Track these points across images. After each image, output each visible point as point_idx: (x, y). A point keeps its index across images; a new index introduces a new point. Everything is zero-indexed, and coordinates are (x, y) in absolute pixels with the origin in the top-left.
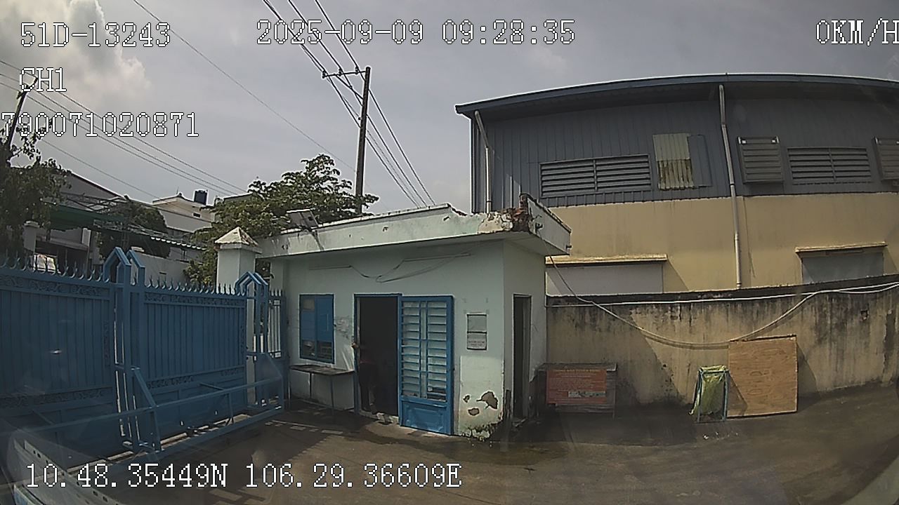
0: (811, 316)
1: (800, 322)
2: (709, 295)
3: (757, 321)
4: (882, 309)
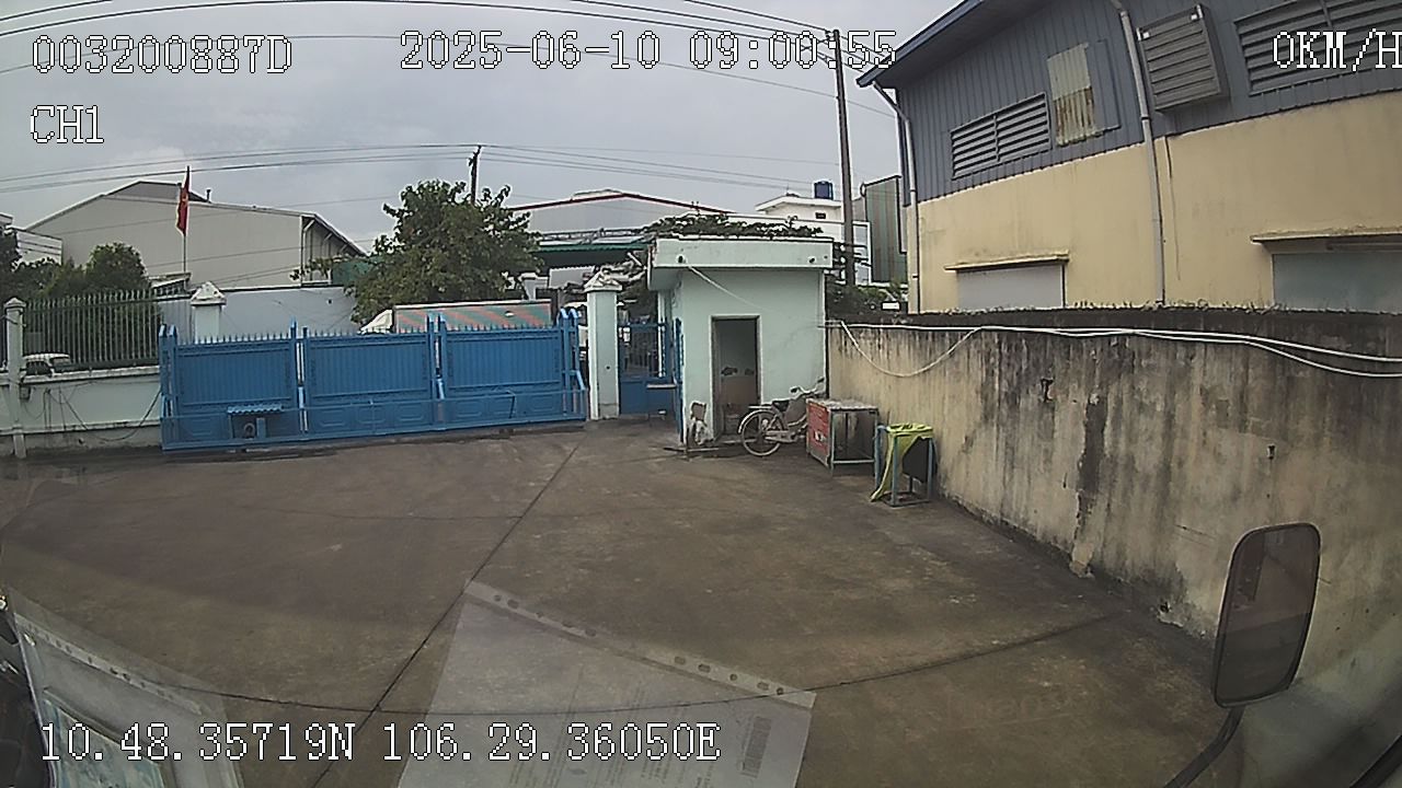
0: (977, 370)
3: (930, 363)
4: (1079, 386)
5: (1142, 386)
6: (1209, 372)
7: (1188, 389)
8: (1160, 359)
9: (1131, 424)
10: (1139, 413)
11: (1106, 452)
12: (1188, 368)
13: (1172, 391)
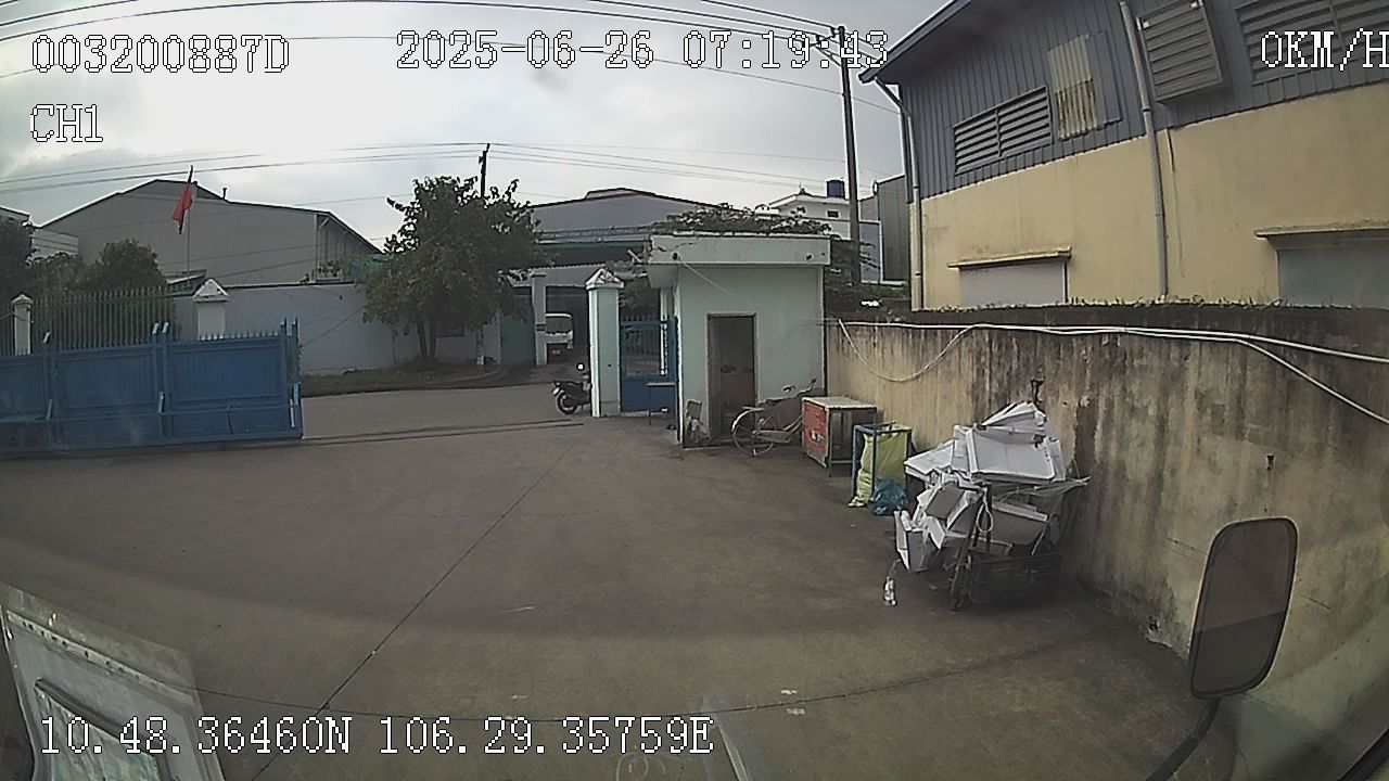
0: (968, 370)
3: (922, 362)
4: (1070, 387)
5: (1134, 388)
6: (1206, 374)
7: (1183, 391)
8: (1153, 360)
9: (1122, 429)
10: (1131, 417)
11: (1097, 458)
12: (1182, 369)
13: (1165, 392)
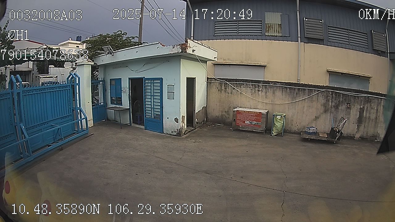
0: (322, 100)
1: (316, 101)
2: (275, 83)
3: (296, 97)
4: (358, 104)
5: (372, 105)
11: (364, 116)
13: (378, 106)
